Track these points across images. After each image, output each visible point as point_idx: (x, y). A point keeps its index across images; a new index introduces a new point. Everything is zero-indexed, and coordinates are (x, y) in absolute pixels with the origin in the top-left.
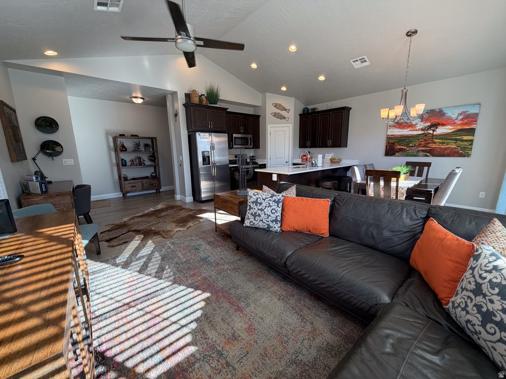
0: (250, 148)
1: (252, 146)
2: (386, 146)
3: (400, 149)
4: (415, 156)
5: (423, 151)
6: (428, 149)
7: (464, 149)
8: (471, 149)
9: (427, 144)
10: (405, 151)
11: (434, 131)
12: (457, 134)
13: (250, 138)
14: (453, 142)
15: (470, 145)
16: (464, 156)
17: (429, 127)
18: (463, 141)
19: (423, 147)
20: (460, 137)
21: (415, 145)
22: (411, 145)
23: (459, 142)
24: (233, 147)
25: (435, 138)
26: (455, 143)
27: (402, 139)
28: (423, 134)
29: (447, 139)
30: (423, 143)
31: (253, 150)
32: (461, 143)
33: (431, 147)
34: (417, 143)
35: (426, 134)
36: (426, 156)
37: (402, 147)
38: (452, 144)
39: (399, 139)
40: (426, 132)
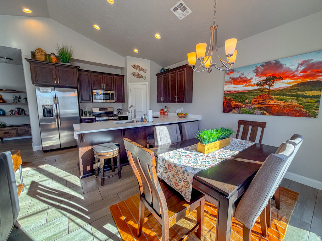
0: (114, 103)
1: (115, 101)
2: (224, 102)
3: (236, 105)
4: (252, 114)
5: (259, 108)
6: (265, 106)
7: (308, 107)
8: (319, 107)
9: (263, 101)
10: (241, 108)
11: (270, 85)
12: (298, 89)
13: (113, 94)
14: (293, 99)
15: (316, 102)
16: (309, 116)
17: (265, 82)
18: (306, 97)
19: (259, 104)
20: (302, 93)
21: (250, 102)
22: (246, 101)
23: (301, 98)
24: (93, 102)
25: (272, 94)
26: (297, 99)
27: (238, 95)
28: (259, 89)
29: (286, 95)
30: (258, 100)
32: (304, 100)
33: (268, 104)
34: (253, 100)
35: (262, 90)
36: (263, 115)
37: (238, 104)
38: (293, 100)
39: (235, 95)
40: (262, 87)
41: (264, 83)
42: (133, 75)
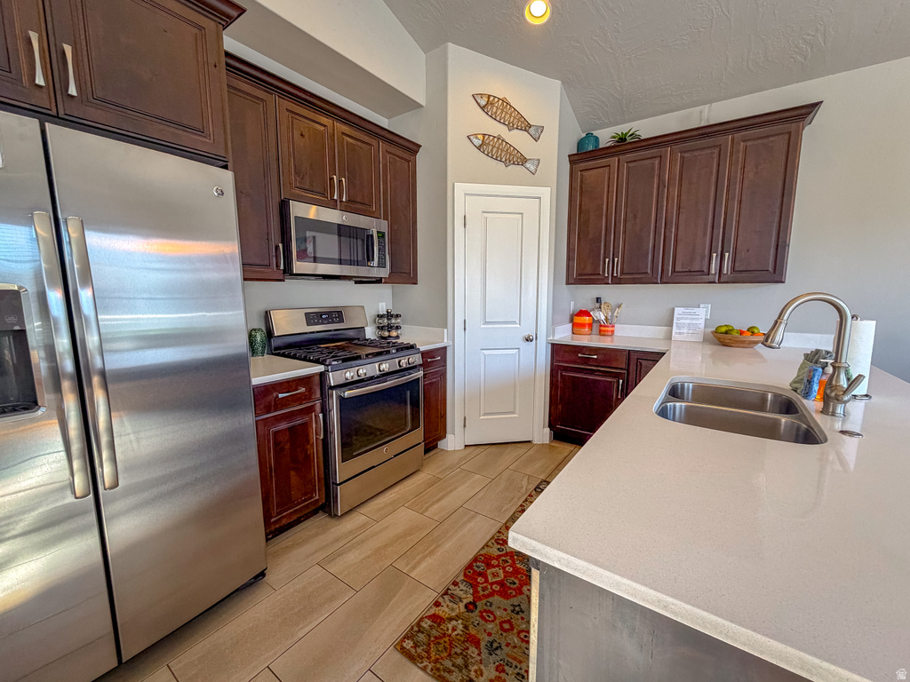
0: (379, 281)
1: (384, 273)
13: (381, 235)
24: (288, 272)
31: (385, 290)
42: (479, 148)
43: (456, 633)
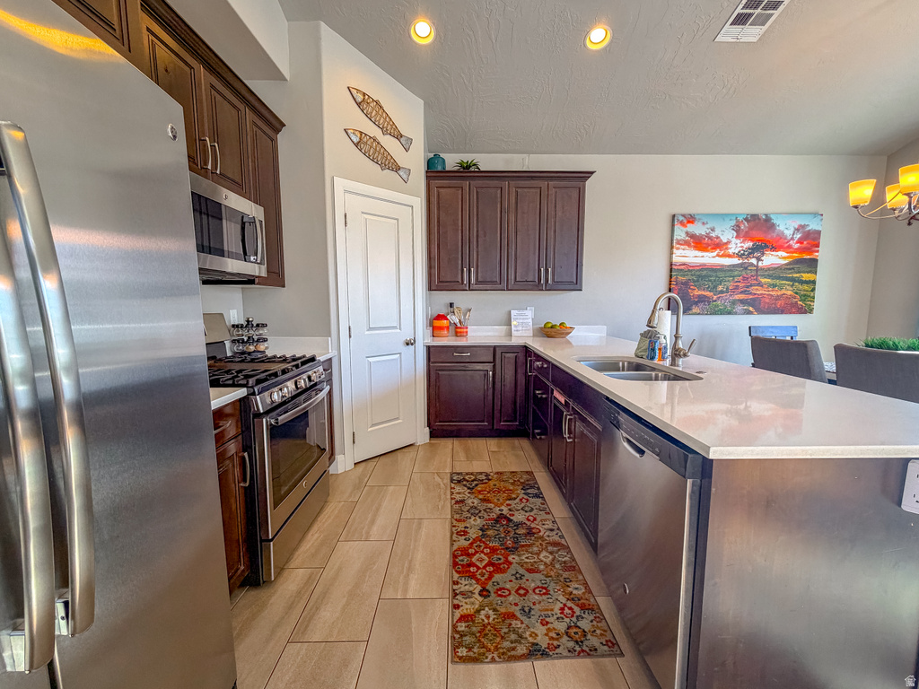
0: (251, 281)
1: (263, 271)
3: (699, 296)
4: (729, 313)
5: (742, 302)
6: (751, 297)
7: (805, 298)
8: (814, 298)
9: (748, 287)
10: (709, 302)
11: (758, 259)
12: (793, 269)
14: (788, 285)
15: (812, 291)
16: (805, 312)
17: (752, 251)
18: (802, 282)
19: (741, 293)
20: (798, 275)
21: (727, 289)
22: (720, 288)
23: (797, 284)
25: (762, 275)
26: (792, 286)
27: (704, 273)
28: (742, 264)
29: (779, 278)
30: (741, 285)
31: (235, 294)
32: (800, 287)
33: (755, 294)
34: (731, 285)
35: (746, 266)
36: (748, 314)
37: (703, 293)
38: (788, 287)
39: (698, 273)
40: (746, 261)
41: (750, 253)
42: (356, 145)
43: (491, 619)
